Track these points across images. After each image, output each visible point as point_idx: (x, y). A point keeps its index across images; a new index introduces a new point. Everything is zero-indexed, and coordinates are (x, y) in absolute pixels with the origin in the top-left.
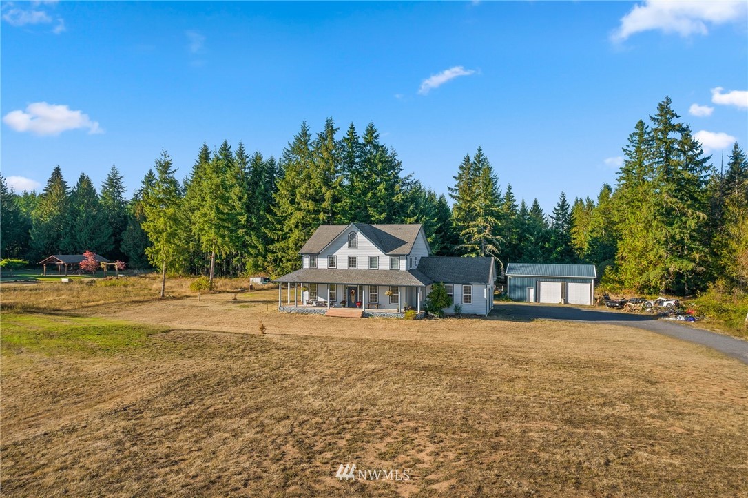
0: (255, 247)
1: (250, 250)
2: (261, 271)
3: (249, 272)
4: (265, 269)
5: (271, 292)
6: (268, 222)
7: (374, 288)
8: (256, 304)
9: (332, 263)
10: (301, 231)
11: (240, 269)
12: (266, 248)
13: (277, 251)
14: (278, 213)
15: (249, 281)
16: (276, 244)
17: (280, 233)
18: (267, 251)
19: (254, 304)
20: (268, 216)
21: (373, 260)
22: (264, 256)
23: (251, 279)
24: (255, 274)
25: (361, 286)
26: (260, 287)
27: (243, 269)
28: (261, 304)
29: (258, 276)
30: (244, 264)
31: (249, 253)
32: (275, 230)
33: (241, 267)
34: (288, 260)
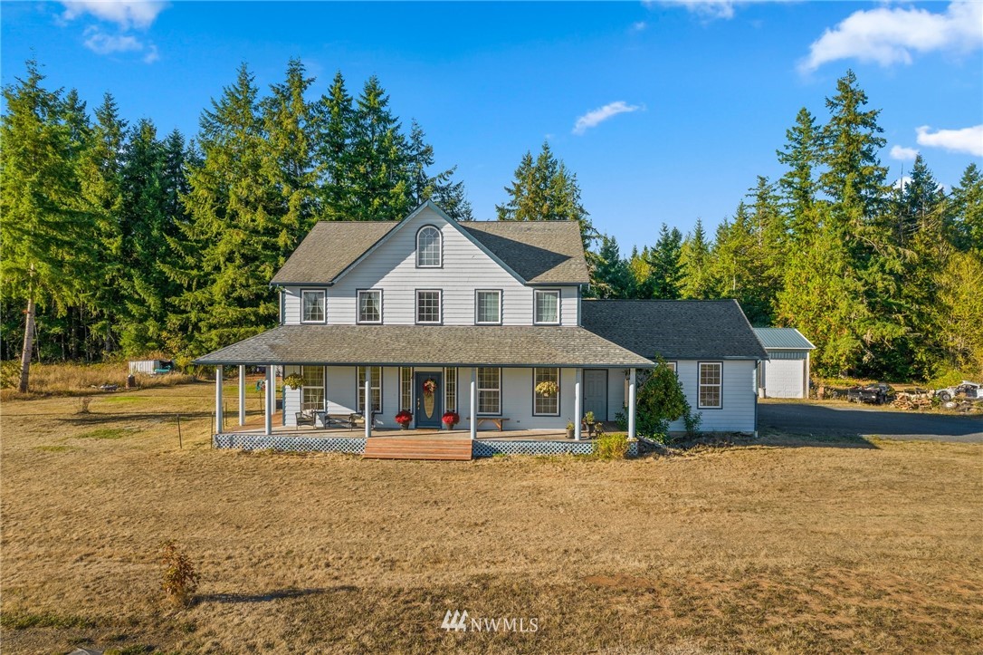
0: (141, 302)
1: (130, 306)
2: (153, 349)
3: (128, 351)
4: (161, 345)
5: (177, 390)
6: (169, 251)
7: (489, 374)
8: (144, 423)
9: (368, 311)
10: (239, 267)
11: (107, 347)
12: (163, 301)
13: (189, 309)
14: (189, 234)
15: (127, 369)
16: (186, 295)
17: (195, 272)
18: (166, 307)
19: (136, 425)
20: (169, 239)
21: (485, 301)
22: (161, 319)
23: (132, 364)
24: (142, 353)
25: (452, 369)
26: (153, 380)
27: (115, 345)
28: (157, 424)
29: (148, 359)
30: (116, 336)
31: (127, 313)
32: (185, 267)
33: (110, 341)
34: (211, 327)
